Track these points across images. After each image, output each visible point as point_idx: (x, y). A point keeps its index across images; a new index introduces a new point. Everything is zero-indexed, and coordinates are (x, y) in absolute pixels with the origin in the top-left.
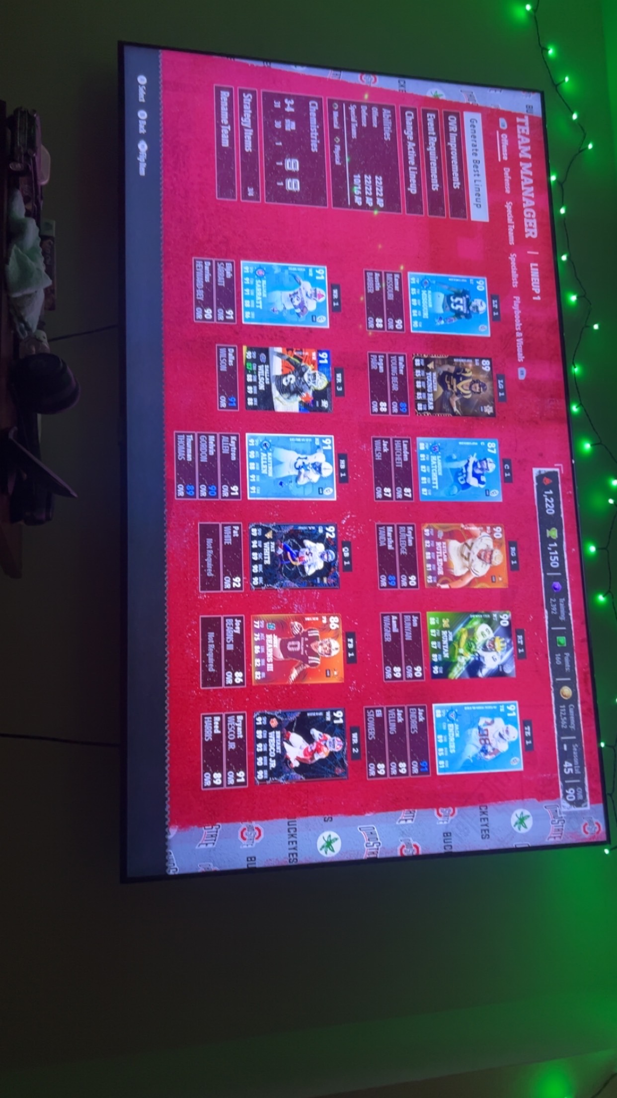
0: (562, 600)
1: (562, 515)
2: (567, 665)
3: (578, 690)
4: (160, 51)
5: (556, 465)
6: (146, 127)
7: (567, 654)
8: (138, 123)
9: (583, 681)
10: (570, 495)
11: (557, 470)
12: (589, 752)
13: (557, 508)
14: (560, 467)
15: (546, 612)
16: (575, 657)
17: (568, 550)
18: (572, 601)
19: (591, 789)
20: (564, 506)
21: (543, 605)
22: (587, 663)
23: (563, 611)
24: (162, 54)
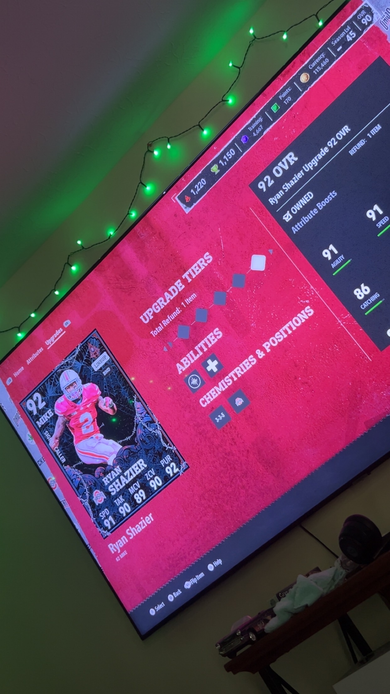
0: (250, 129)
1: (200, 172)
2: (287, 91)
3: (297, 72)
4: (129, 613)
5: (175, 202)
6: (176, 591)
7: (280, 97)
8: (177, 597)
9: (289, 73)
10: (185, 179)
11: (176, 198)
12: (331, 31)
13: (198, 179)
14: (174, 198)
15: (265, 133)
16: (278, 91)
17: (217, 151)
18: (246, 123)
19: (353, 10)
20: (194, 176)
21: (263, 138)
22: (276, 80)
23: (257, 123)
24: (130, 610)
